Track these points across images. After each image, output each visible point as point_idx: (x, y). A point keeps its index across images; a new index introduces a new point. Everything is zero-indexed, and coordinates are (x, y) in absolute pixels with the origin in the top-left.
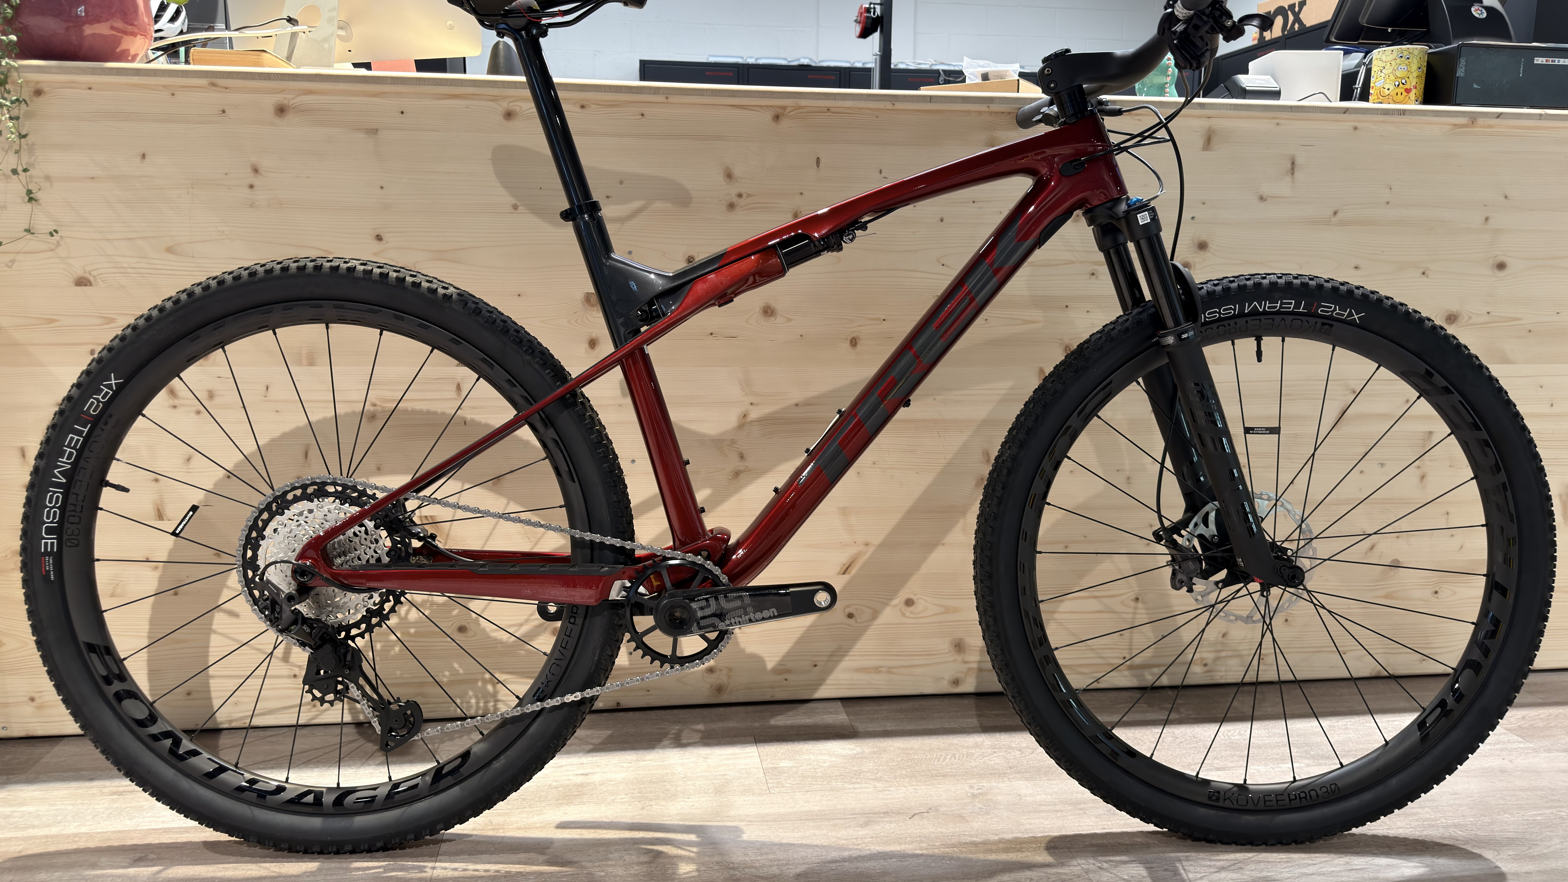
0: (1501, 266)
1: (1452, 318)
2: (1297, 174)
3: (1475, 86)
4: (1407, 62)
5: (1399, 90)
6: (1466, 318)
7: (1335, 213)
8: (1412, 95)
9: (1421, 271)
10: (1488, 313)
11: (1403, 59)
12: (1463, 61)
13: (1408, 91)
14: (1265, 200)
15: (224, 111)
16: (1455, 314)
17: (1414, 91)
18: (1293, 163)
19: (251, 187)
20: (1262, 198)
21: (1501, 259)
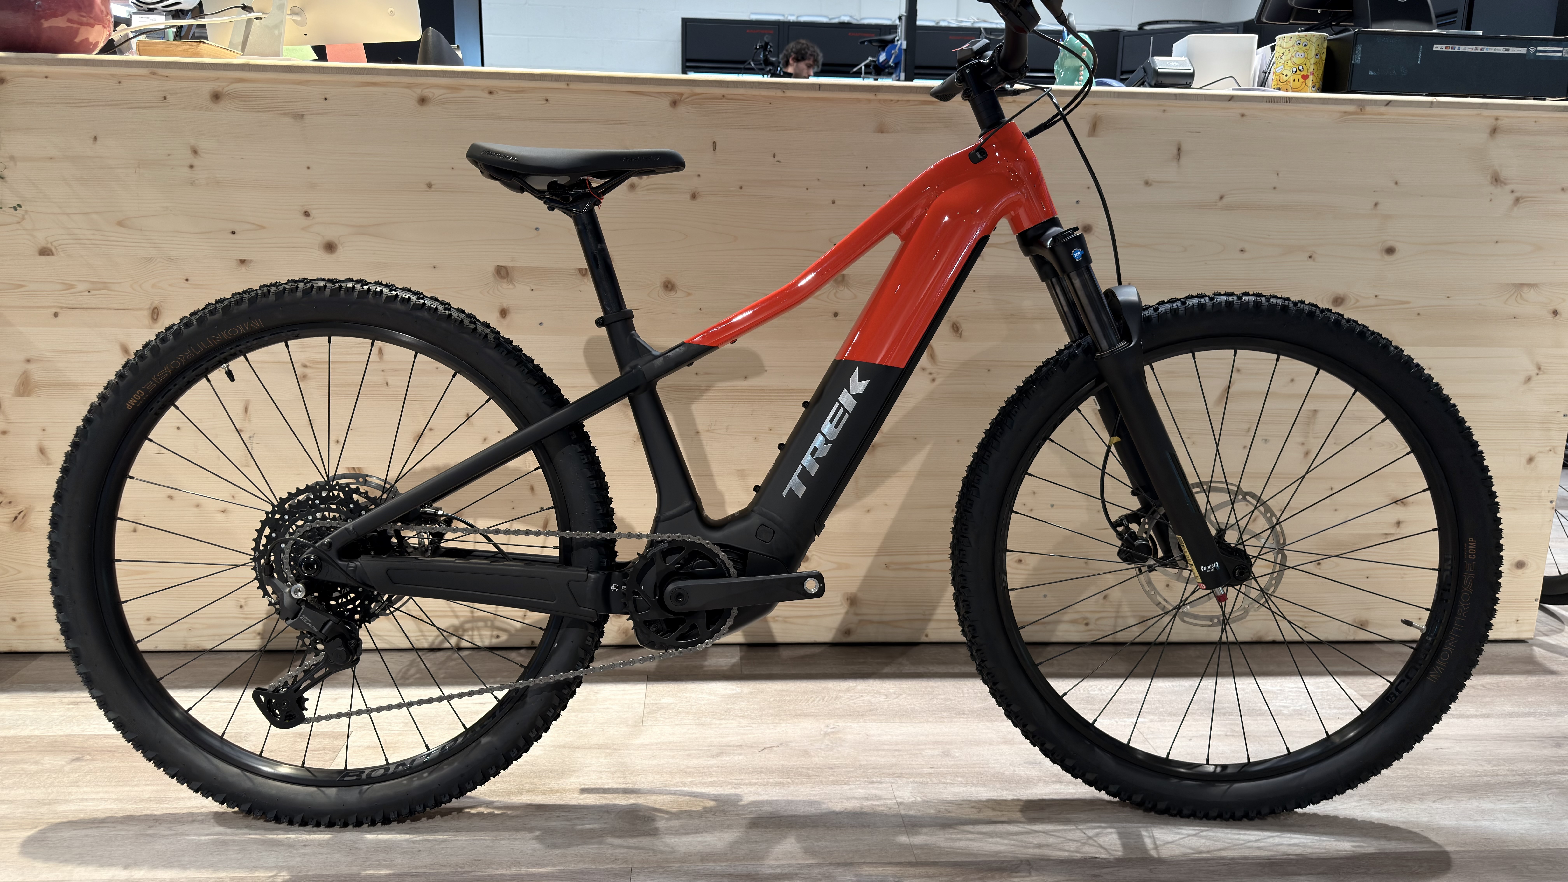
0: (1390, 251)
1: (1339, 301)
2: (1183, 160)
3: (1371, 73)
4: (1304, 48)
5: (1297, 77)
6: (1353, 301)
7: (1221, 198)
8: (1309, 82)
9: (1308, 254)
10: (1376, 296)
11: (1301, 46)
12: (1359, 48)
13: (1305, 77)
14: (1151, 185)
15: (165, 98)
16: (1342, 296)
17: (1311, 77)
18: (1179, 149)
19: (191, 167)
20: (1147, 183)
21: (1390, 243)
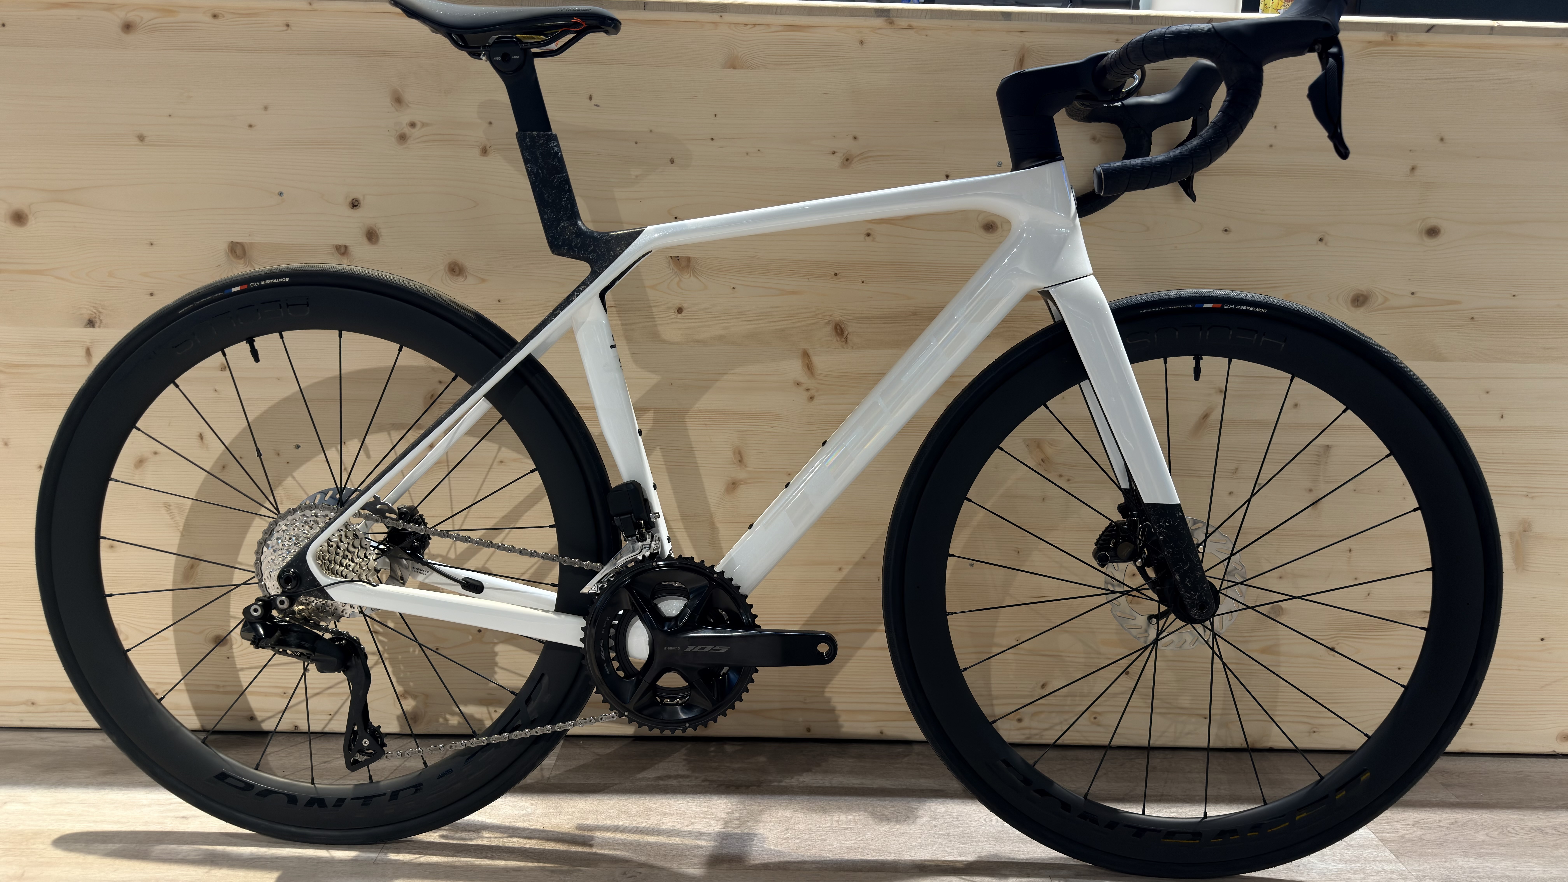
0: (1433, 232)
1: (1361, 299)
6: (1380, 300)
9: (1318, 236)
10: (1413, 294)
16: (1365, 293)
21: (1432, 222)
